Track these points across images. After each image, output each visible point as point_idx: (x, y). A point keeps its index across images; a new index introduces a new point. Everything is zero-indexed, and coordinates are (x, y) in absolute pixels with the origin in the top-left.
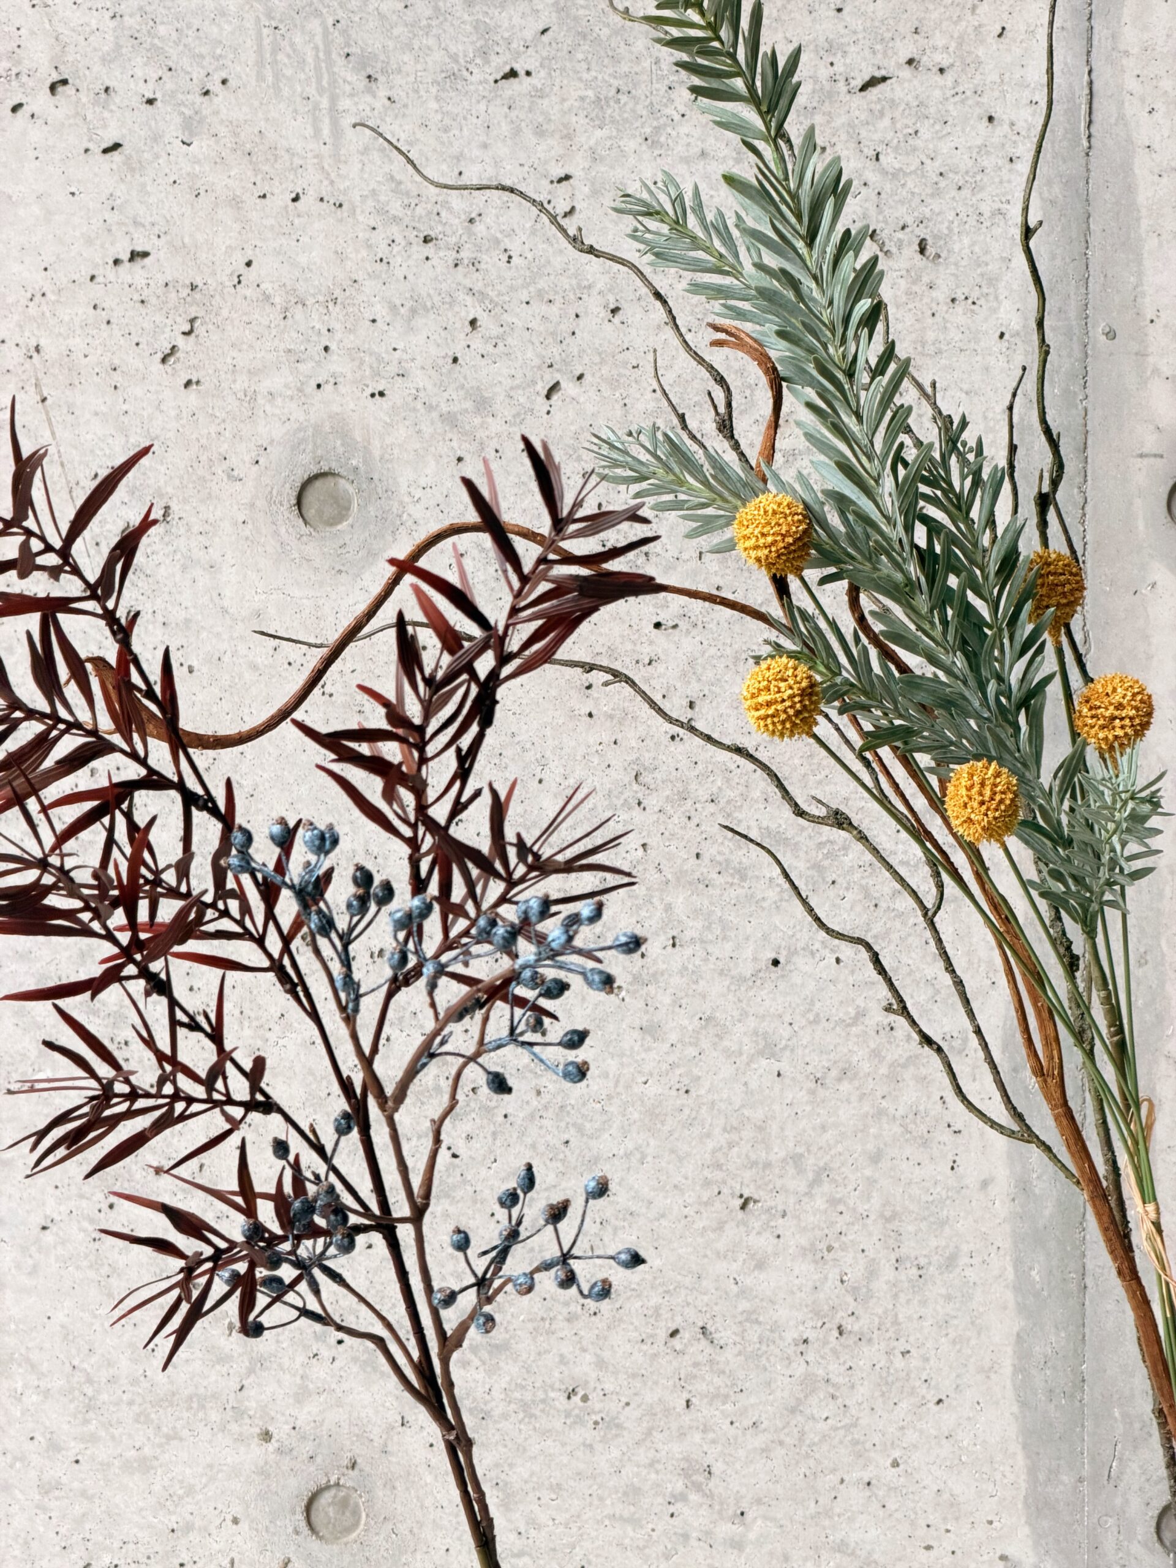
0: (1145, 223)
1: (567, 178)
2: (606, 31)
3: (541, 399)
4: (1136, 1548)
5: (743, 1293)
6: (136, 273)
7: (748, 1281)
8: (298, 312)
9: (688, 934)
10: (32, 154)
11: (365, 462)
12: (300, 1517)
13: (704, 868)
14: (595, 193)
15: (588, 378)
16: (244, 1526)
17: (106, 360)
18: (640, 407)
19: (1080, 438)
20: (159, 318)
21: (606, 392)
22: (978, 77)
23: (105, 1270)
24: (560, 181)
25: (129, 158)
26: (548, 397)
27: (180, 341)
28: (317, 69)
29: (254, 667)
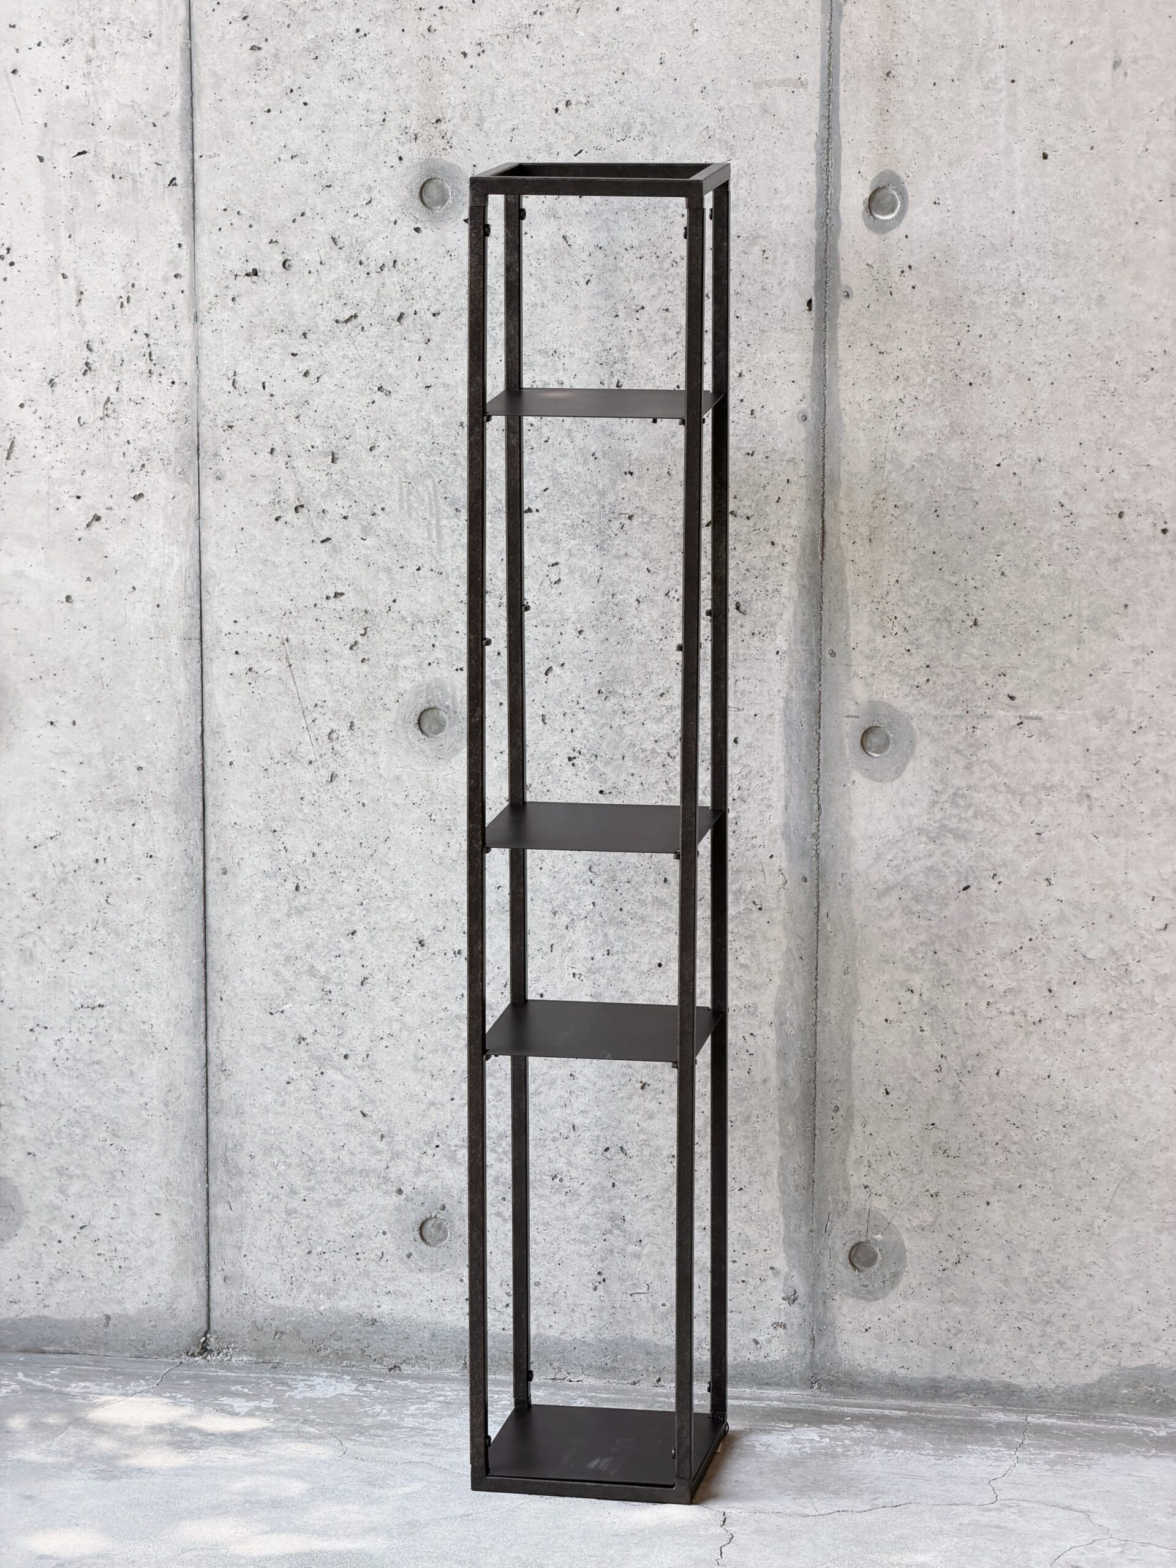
0: (850, 599)
1: (557, 564)
2: (577, 491)
3: (543, 675)
4: (838, 1266)
5: (642, 1131)
6: (337, 604)
7: (644, 1125)
8: (419, 626)
9: (616, 949)
10: (286, 542)
11: (453, 703)
12: (417, 1233)
13: (624, 916)
14: (571, 572)
15: (566, 665)
16: (388, 1236)
17: (322, 647)
18: (593, 681)
19: (817, 706)
20: (349, 627)
21: (576, 673)
22: (766, 522)
23: (319, 1105)
24: (553, 565)
25: (334, 545)
26: (546, 674)
27: (359, 639)
28: (430, 504)
29: (396, 805)
